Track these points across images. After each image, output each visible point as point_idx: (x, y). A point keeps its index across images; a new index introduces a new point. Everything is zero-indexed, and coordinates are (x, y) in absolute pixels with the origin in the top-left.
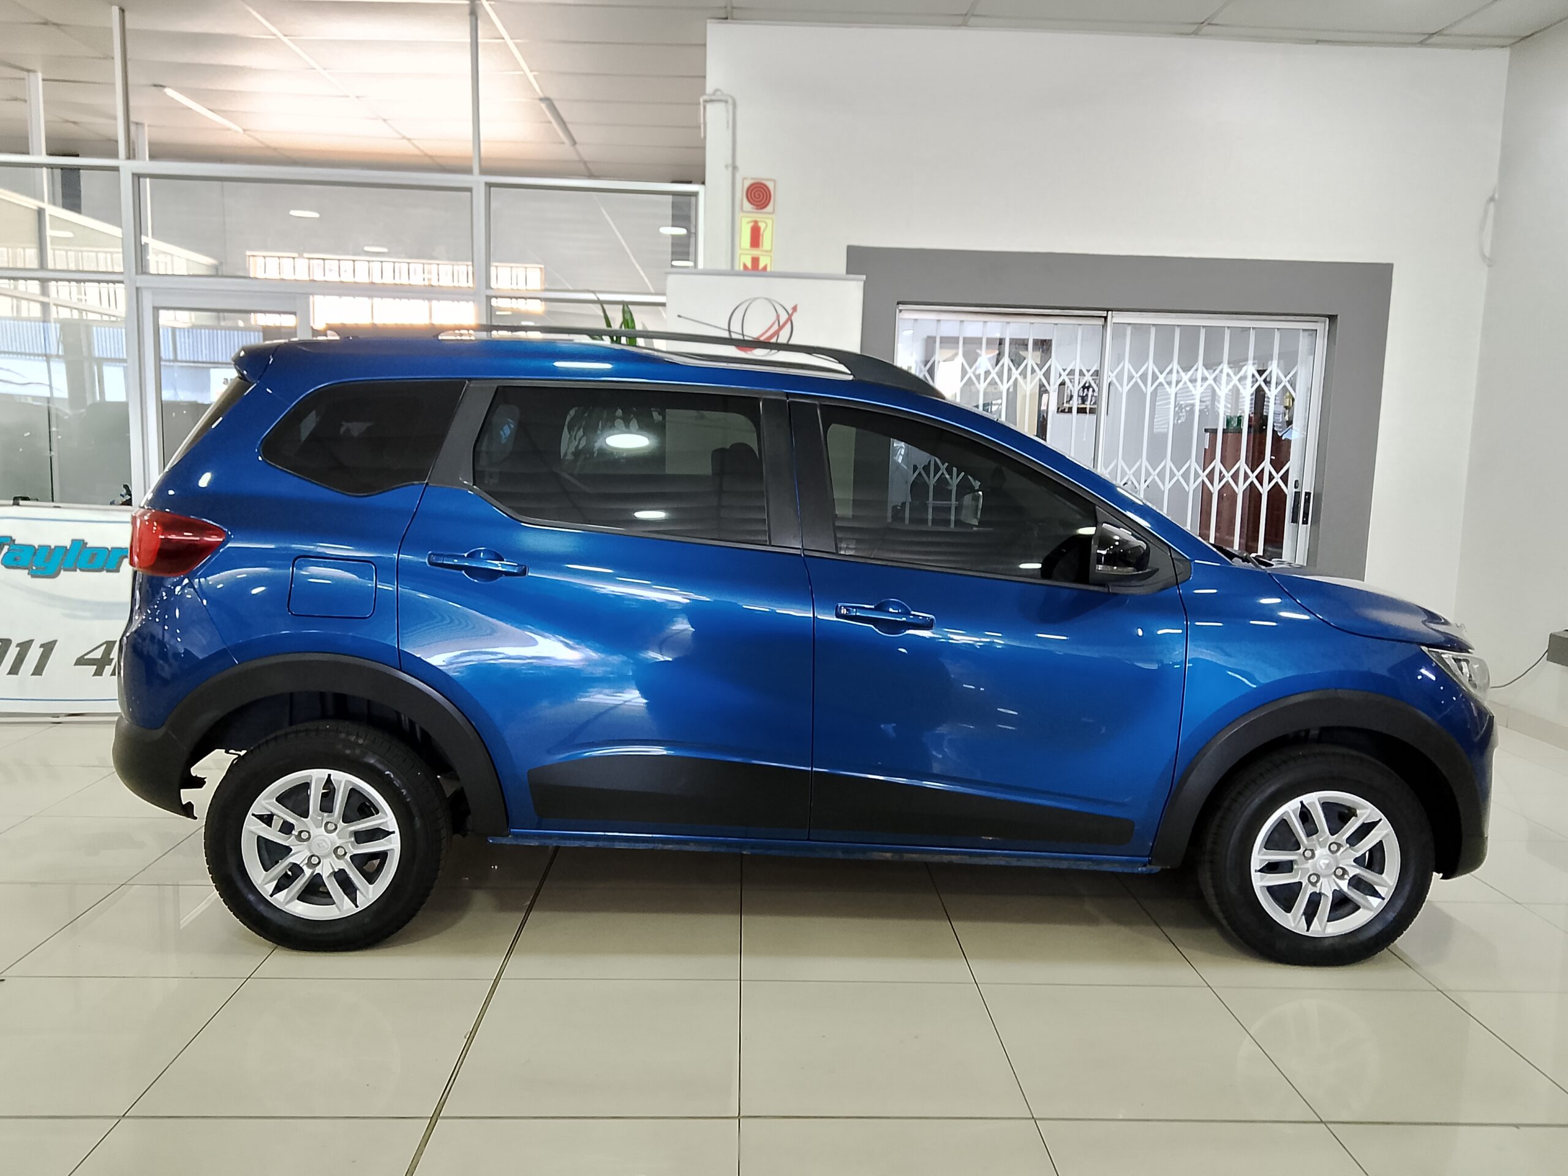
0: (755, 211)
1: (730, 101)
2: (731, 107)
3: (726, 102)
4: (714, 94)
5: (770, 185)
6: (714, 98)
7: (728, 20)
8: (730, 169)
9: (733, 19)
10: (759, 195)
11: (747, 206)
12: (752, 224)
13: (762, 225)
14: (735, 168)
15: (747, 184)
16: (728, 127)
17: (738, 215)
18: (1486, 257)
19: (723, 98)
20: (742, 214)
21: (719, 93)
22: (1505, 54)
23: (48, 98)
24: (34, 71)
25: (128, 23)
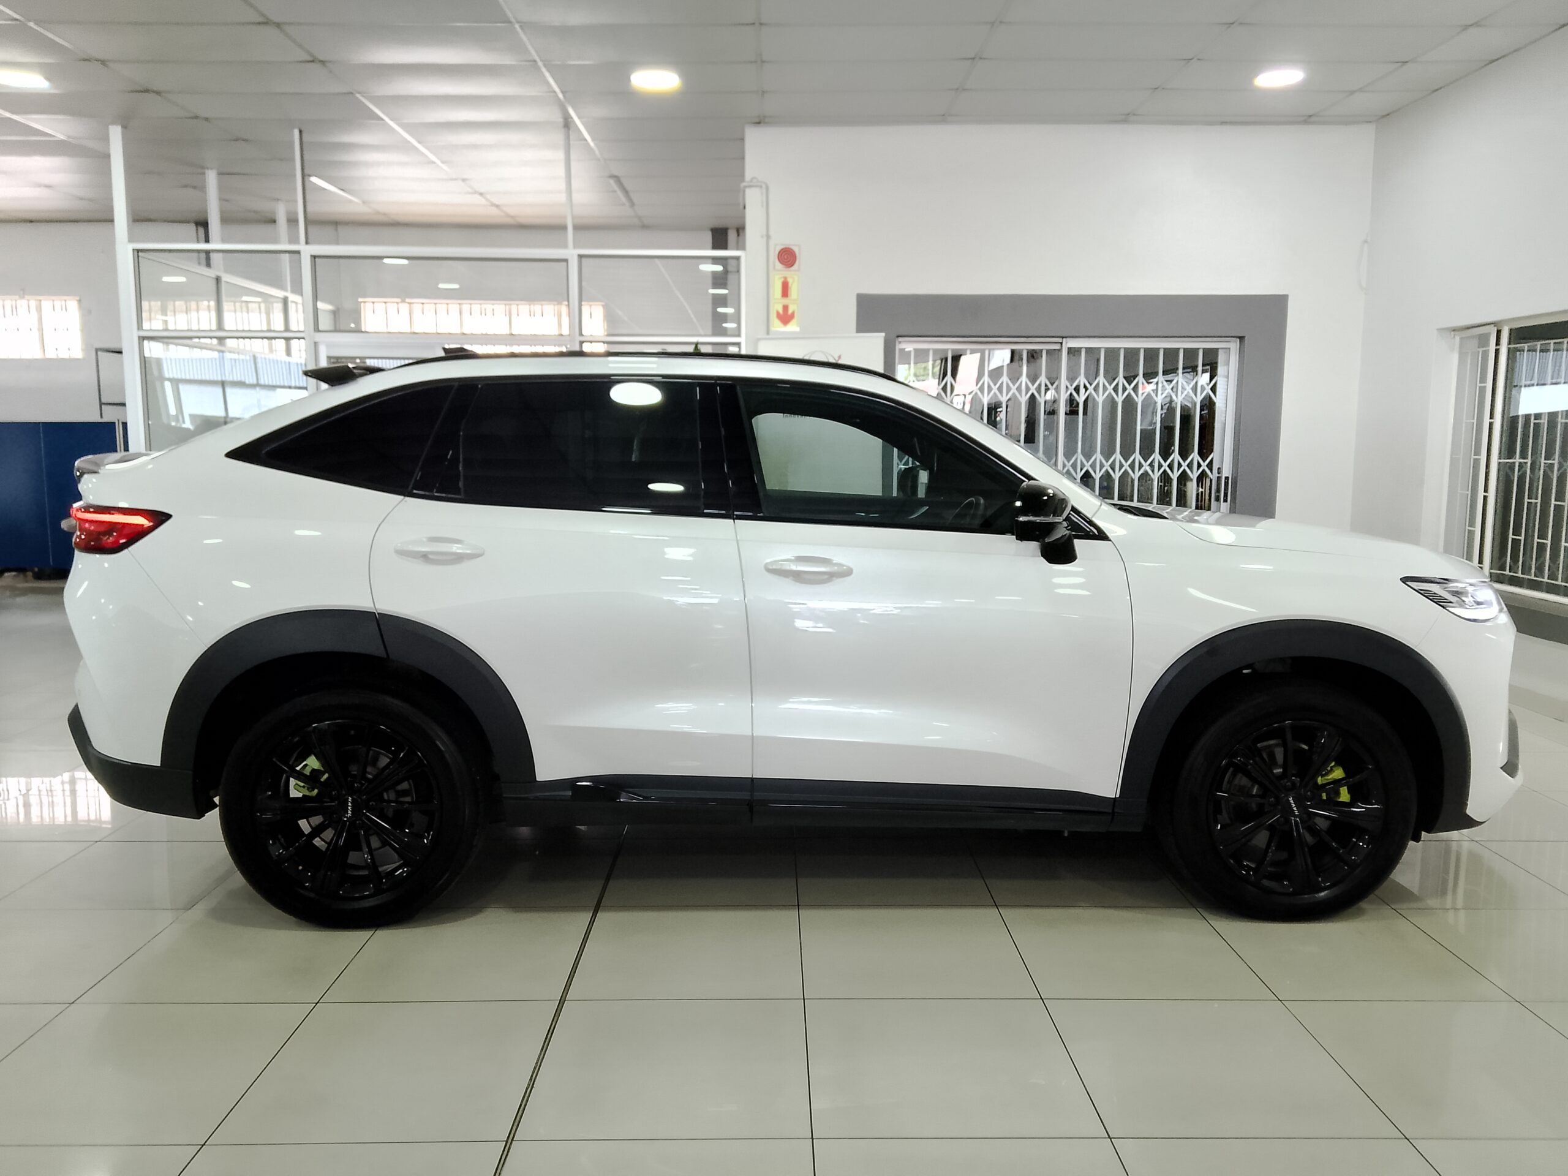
0: (784, 269)
1: (764, 186)
2: (764, 191)
3: (761, 187)
4: (751, 181)
5: (796, 249)
6: (751, 184)
7: (762, 124)
8: (765, 239)
9: (765, 124)
10: (787, 257)
11: (779, 265)
12: (782, 280)
13: (790, 280)
14: (768, 237)
15: (778, 249)
16: (762, 206)
17: (772, 273)
18: (1362, 287)
19: (759, 184)
20: (775, 272)
21: (755, 180)
22: (1372, 128)
23: (221, 188)
24: (212, 169)
25: (304, 139)
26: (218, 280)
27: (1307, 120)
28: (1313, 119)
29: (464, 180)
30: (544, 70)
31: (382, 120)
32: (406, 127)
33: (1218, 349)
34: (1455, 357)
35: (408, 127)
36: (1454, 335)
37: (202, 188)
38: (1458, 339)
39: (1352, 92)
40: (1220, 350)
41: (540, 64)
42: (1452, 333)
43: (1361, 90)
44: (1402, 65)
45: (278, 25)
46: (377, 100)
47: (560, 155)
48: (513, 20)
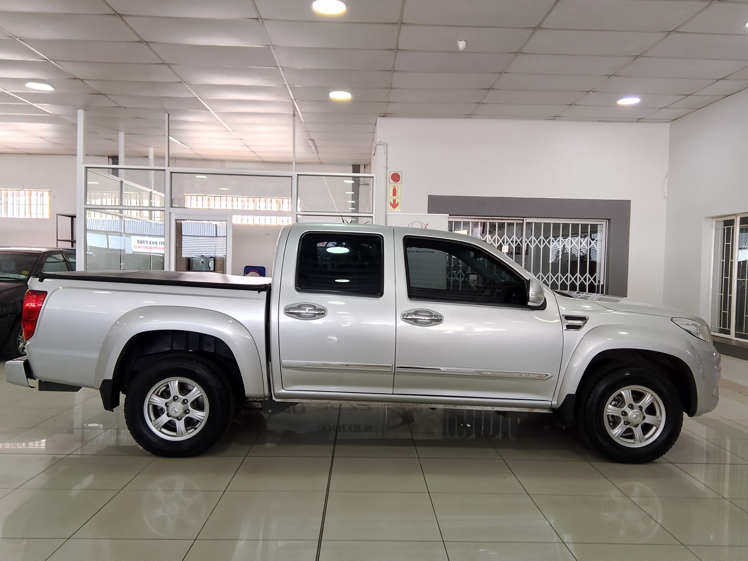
0: (395, 183)
1: (386, 145)
2: (386, 147)
3: (384, 145)
4: (380, 143)
5: (400, 174)
6: (379, 144)
7: (385, 117)
8: (386, 168)
9: (387, 116)
10: (396, 177)
11: (392, 181)
12: (393, 188)
13: (396, 188)
14: (387, 168)
15: (392, 174)
16: (384, 154)
17: (388, 184)
18: (665, 197)
19: (384, 144)
20: (390, 184)
21: (381, 142)
22: (669, 124)
23: (126, 141)
24: (122, 131)
25: (170, 119)
26: (122, 182)
27: (638, 120)
28: (641, 120)
29: (241, 139)
30: (289, 89)
31: (209, 110)
32: (218, 114)
33: (598, 224)
34: (714, 230)
35: (219, 114)
36: (713, 220)
37: (116, 140)
38: (714, 222)
39: (661, 108)
40: (598, 225)
41: (288, 87)
42: (712, 219)
43: (666, 107)
44: (687, 96)
45: (168, 65)
46: (207, 101)
47: (291, 129)
48: (279, 66)
